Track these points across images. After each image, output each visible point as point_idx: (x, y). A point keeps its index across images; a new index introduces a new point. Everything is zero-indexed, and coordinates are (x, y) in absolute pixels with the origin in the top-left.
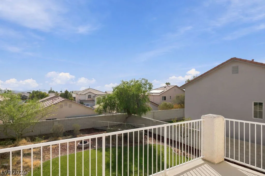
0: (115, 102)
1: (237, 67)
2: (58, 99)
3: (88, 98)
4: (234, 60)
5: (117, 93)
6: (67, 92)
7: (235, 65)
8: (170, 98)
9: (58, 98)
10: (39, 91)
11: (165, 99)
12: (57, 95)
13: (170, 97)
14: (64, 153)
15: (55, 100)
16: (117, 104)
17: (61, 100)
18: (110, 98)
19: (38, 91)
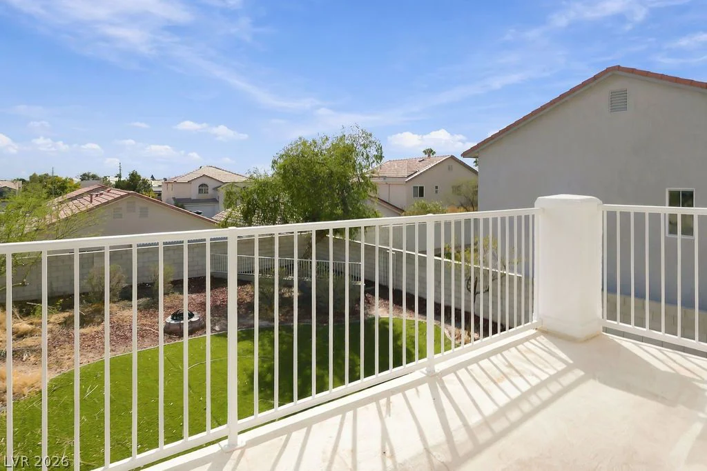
0: (279, 199)
1: (624, 93)
2: (108, 194)
3: (199, 193)
4: (614, 72)
5: (282, 172)
6: (134, 177)
7: (617, 85)
8: (436, 192)
9: (108, 191)
10: (50, 174)
11: (421, 195)
12: (104, 185)
13: (437, 187)
14: (122, 348)
15: (97, 195)
16: (283, 204)
17: (117, 196)
18: (263, 187)
19: (47, 175)
